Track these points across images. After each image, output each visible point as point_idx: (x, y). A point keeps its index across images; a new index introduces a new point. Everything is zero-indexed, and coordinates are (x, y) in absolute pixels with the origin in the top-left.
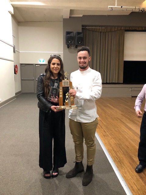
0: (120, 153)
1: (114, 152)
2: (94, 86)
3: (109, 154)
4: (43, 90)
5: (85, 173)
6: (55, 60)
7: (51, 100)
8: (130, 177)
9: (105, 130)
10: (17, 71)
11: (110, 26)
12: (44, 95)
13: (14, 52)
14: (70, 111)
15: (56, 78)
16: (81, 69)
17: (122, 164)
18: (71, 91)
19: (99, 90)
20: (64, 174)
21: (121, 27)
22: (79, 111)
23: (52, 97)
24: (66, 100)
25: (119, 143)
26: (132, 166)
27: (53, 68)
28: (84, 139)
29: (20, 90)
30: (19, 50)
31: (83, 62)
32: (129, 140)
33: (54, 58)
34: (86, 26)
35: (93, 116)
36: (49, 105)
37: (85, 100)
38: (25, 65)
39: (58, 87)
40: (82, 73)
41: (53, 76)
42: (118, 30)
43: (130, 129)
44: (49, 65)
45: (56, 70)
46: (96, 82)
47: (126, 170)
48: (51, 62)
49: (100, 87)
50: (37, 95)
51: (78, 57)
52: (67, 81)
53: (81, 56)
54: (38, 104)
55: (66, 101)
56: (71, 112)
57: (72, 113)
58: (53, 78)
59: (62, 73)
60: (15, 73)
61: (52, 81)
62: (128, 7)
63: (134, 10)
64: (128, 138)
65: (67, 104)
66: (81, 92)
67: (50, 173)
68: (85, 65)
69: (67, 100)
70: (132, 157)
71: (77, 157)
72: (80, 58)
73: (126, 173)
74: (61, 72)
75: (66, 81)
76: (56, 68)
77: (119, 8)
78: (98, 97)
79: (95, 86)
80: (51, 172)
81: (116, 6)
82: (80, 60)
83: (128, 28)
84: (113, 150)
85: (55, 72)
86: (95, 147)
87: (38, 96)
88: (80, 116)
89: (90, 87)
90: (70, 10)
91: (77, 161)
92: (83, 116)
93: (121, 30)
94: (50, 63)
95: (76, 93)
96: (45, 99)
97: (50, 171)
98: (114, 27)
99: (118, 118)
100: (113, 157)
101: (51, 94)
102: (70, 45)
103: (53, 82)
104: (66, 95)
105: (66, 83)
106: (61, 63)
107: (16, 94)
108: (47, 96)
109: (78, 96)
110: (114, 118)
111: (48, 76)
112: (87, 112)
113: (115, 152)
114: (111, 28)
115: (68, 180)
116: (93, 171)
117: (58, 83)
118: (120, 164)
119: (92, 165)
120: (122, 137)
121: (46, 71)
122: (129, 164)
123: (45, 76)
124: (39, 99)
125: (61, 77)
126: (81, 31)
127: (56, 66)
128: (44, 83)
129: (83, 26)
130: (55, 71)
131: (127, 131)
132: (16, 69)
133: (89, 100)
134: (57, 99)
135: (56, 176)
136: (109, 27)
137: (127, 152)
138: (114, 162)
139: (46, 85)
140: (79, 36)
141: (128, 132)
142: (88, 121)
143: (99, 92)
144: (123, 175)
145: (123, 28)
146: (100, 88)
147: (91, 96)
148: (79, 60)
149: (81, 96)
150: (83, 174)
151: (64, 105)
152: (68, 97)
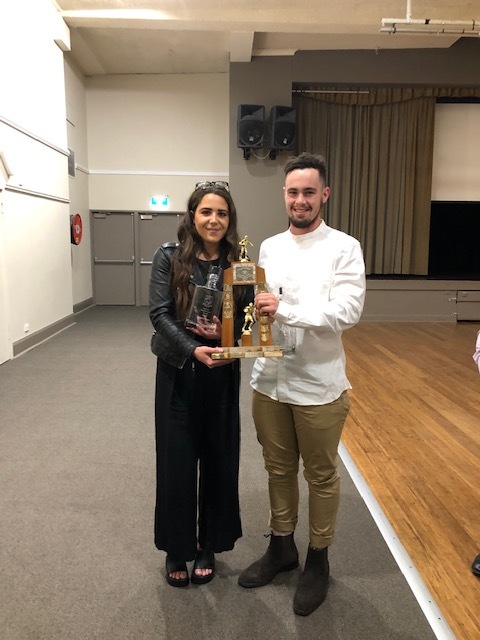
0: (421, 509)
1: (398, 507)
2: (339, 283)
3: (384, 511)
4: (172, 294)
5: (304, 574)
6: (211, 200)
7: (195, 327)
8: (455, 592)
9: (369, 432)
10: (80, 236)
11: (387, 86)
12: (173, 312)
13: (71, 171)
14: (256, 366)
15: (214, 257)
16: (297, 229)
17: (427, 546)
18: (260, 297)
19: (355, 298)
20: (233, 574)
21: (425, 87)
22: (288, 368)
23: (198, 318)
24: (243, 329)
25: (416, 477)
26: (461, 553)
27: (204, 225)
28: (301, 461)
29: (89, 295)
30: (87, 167)
31: (303, 205)
32: (450, 467)
33: (210, 192)
34: (306, 86)
35: (333, 384)
36: (189, 344)
37: (309, 330)
38: (103, 216)
39: (220, 285)
40: (299, 241)
41: (204, 250)
42: (413, 98)
43: (453, 429)
44: (192, 217)
45: (214, 231)
46: (344, 271)
47: (440, 568)
48: (196, 206)
49: (360, 286)
50: (149, 311)
51: (286, 188)
52: (250, 265)
53: (296, 185)
54: (152, 342)
55: (246, 333)
56: (260, 369)
57: (261, 373)
58: (202, 257)
59: (232, 242)
60: (73, 241)
61: (200, 267)
62: (449, 22)
63: (469, 33)
64: (445, 460)
65: (248, 341)
66: (293, 302)
67: (186, 570)
68: (309, 216)
69: (247, 329)
70: (462, 525)
71: (274, 518)
72: (294, 192)
73: (439, 578)
74: (230, 239)
75: (246, 265)
76: (214, 224)
77: (417, 24)
78: (352, 322)
79: (342, 285)
80: (189, 565)
81: (408, 20)
82: (292, 200)
83: (447, 90)
84: (396, 500)
85: (211, 238)
86: (338, 489)
87: (155, 315)
88: (288, 384)
89: (325, 287)
90: (255, 33)
91: (277, 534)
92: (297, 383)
93: (423, 97)
94: (194, 209)
95: (276, 304)
96: (177, 324)
97: (188, 563)
98: (399, 90)
99: (413, 394)
100: (396, 520)
101: (196, 311)
102: (254, 149)
103: (204, 269)
104: (246, 310)
105: (245, 272)
106: (229, 208)
107: (76, 308)
108: (185, 317)
109: (285, 315)
110: (399, 392)
111: (186, 250)
112: (314, 370)
113: (403, 505)
114: (390, 90)
115: (247, 593)
116: (330, 567)
117: (220, 273)
118: (420, 548)
119: (326, 548)
120: (427, 455)
121: (181, 236)
122: (450, 549)
123: (177, 251)
124: (157, 325)
125: (229, 256)
126: (288, 103)
127: (213, 218)
128: (173, 274)
129: (295, 86)
130: (212, 235)
131: (441, 438)
132: (77, 226)
133: (321, 331)
134: (214, 326)
135: (207, 579)
136: (384, 90)
137: (443, 507)
138: (400, 538)
139: (182, 278)
140: (282, 119)
141: (445, 441)
142: (316, 400)
143: (356, 304)
144: (431, 583)
145: (429, 93)
146: (360, 291)
147: (329, 317)
148: (288, 199)
149: (294, 317)
150: (295, 576)
151: (236, 345)
152: (251, 318)
